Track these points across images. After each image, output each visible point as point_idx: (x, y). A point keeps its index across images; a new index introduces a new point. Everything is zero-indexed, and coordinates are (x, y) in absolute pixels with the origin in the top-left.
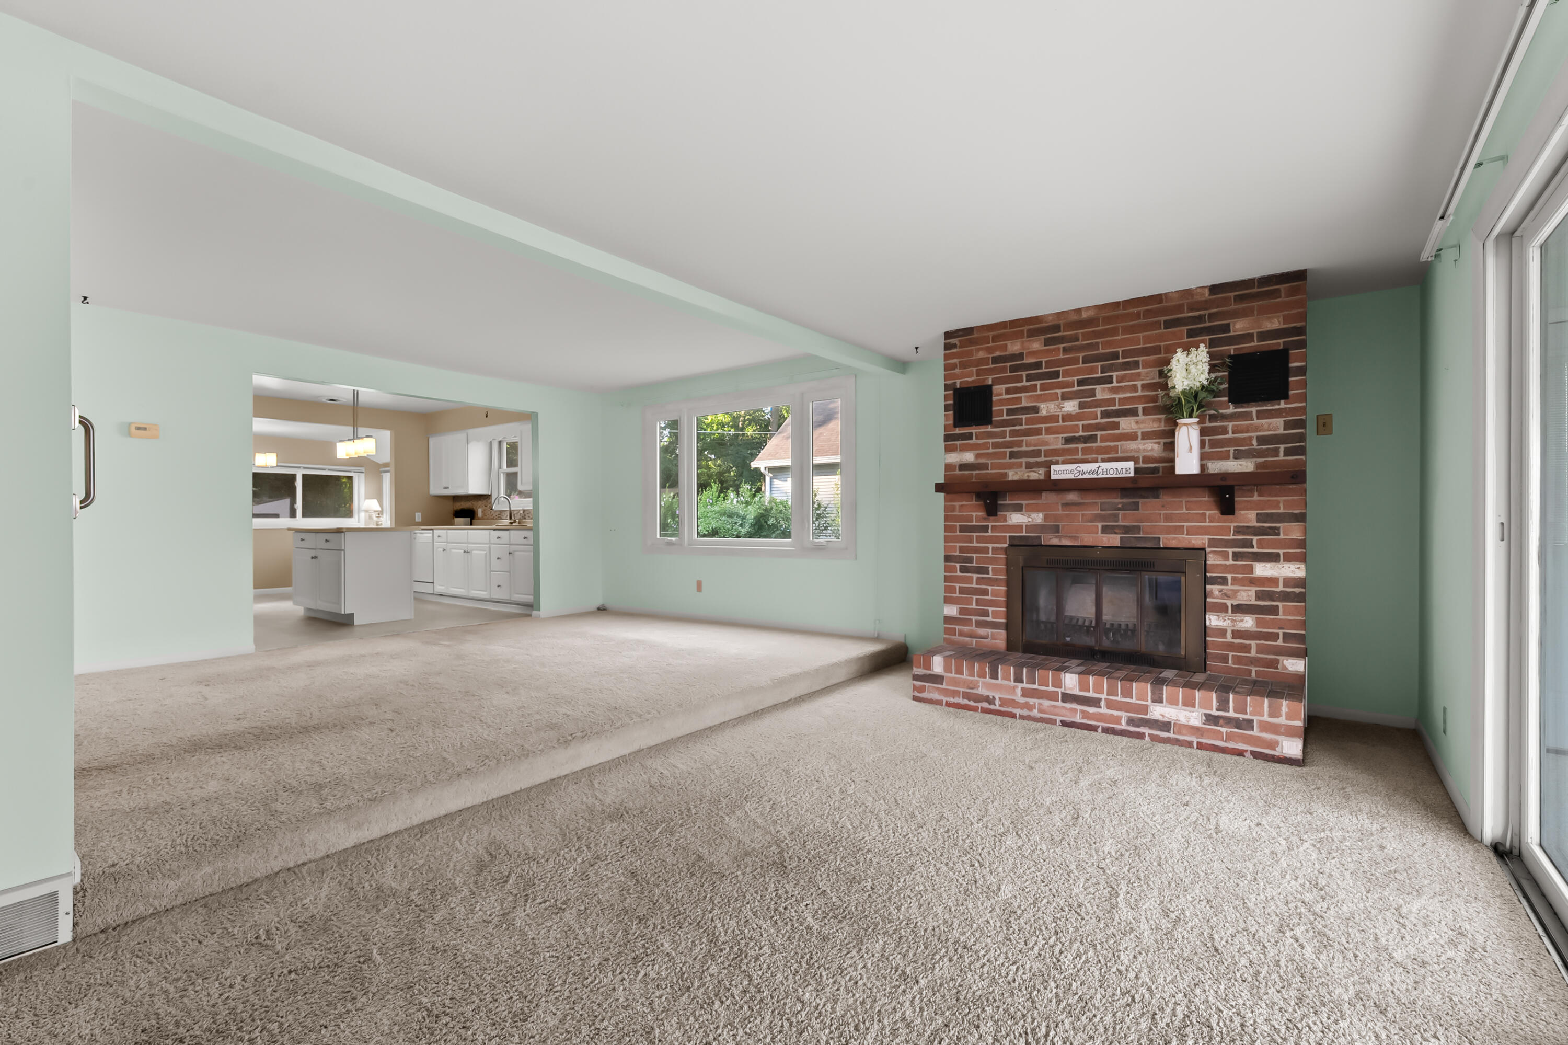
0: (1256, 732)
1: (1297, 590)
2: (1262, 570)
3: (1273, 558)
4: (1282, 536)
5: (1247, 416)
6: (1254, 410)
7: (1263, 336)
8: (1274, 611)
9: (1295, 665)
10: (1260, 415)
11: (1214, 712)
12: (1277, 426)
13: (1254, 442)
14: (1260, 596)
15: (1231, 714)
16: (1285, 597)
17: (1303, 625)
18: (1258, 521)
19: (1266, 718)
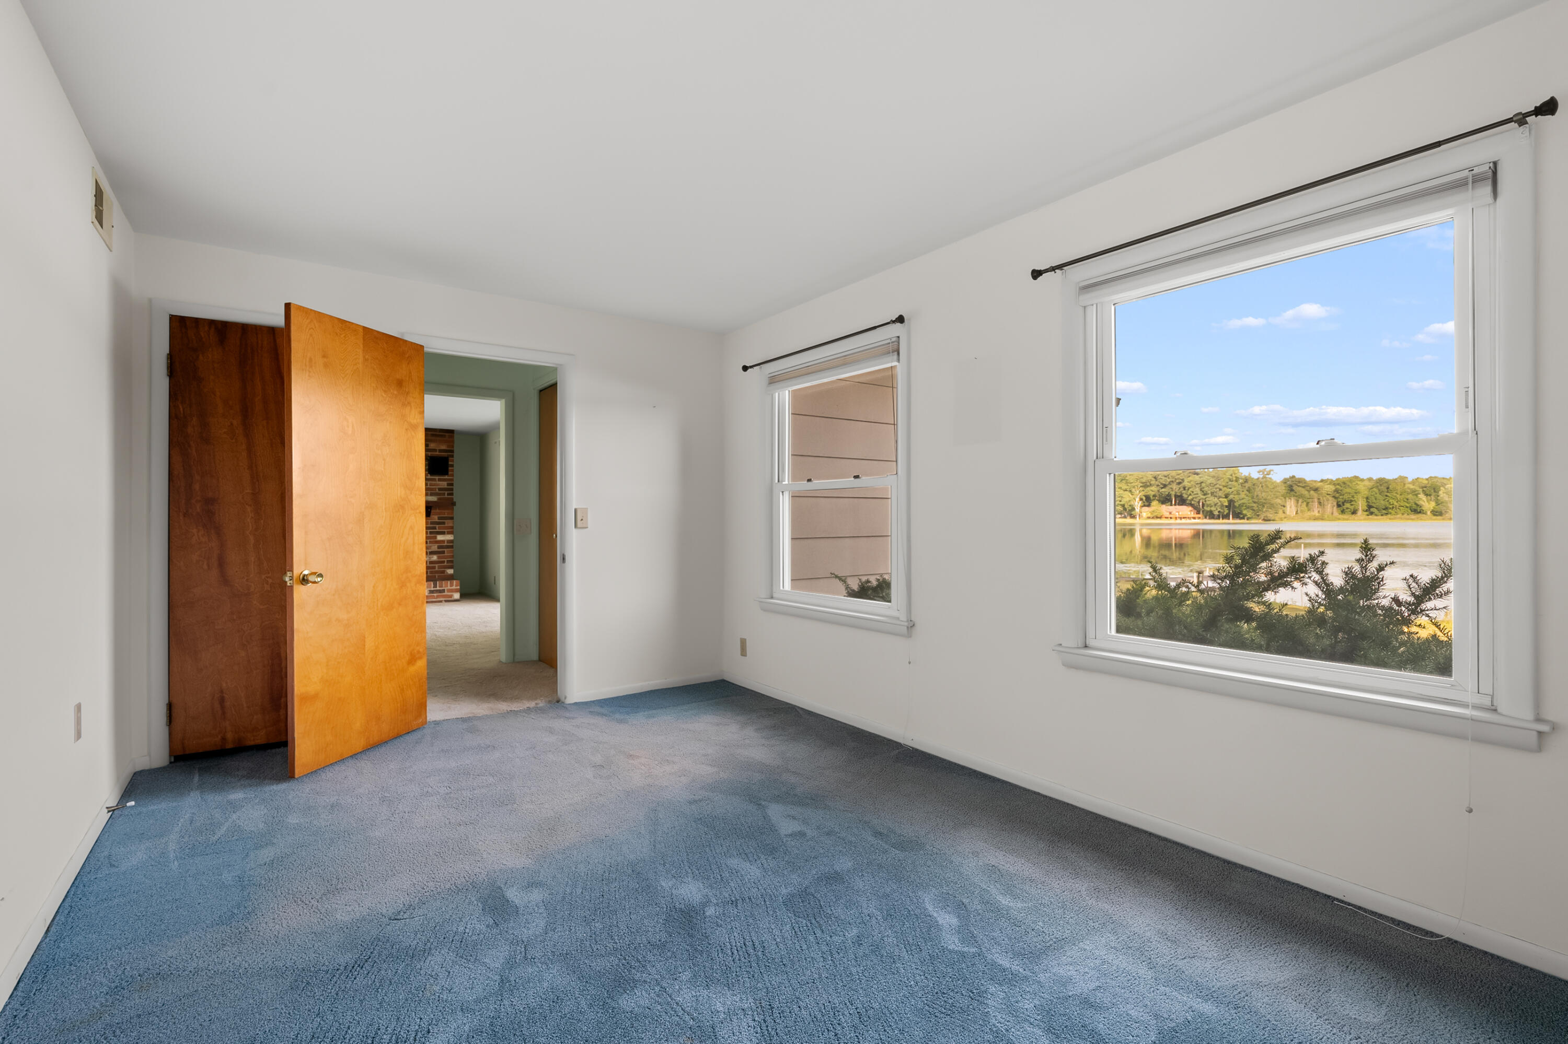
0: (446, 593)
1: (451, 544)
2: (440, 538)
3: (443, 533)
4: (446, 525)
5: (434, 480)
6: (437, 478)
7: (441, 451)
8: (443, 552)
9: (450, 571)
10: (439, 480)
11: (432, 589)
12: (444, 484)
13: (437, 490)
14: (439, 547)
15: (438, 588)
16: (448, 547)
17: (453, 557)
18: (439, 519)
19: (449, 588)
